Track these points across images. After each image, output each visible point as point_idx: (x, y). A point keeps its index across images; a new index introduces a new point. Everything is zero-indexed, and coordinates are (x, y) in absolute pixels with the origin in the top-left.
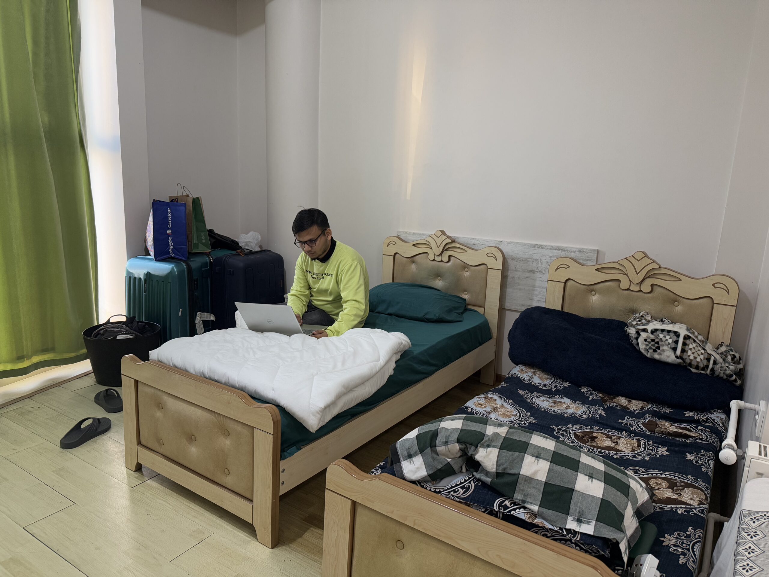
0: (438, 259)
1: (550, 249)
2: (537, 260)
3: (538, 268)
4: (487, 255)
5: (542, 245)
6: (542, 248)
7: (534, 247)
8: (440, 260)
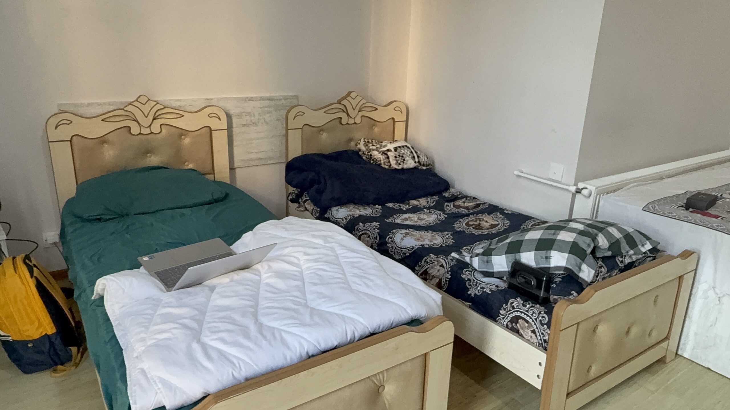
0: (148, 131)
1: (260, 100)
2: (250, 112)
3: (251, 121)
4: (208, 116)
5: (252, 98)
6: (253, 101)
7: (246, 101)
8: (150, 132)
